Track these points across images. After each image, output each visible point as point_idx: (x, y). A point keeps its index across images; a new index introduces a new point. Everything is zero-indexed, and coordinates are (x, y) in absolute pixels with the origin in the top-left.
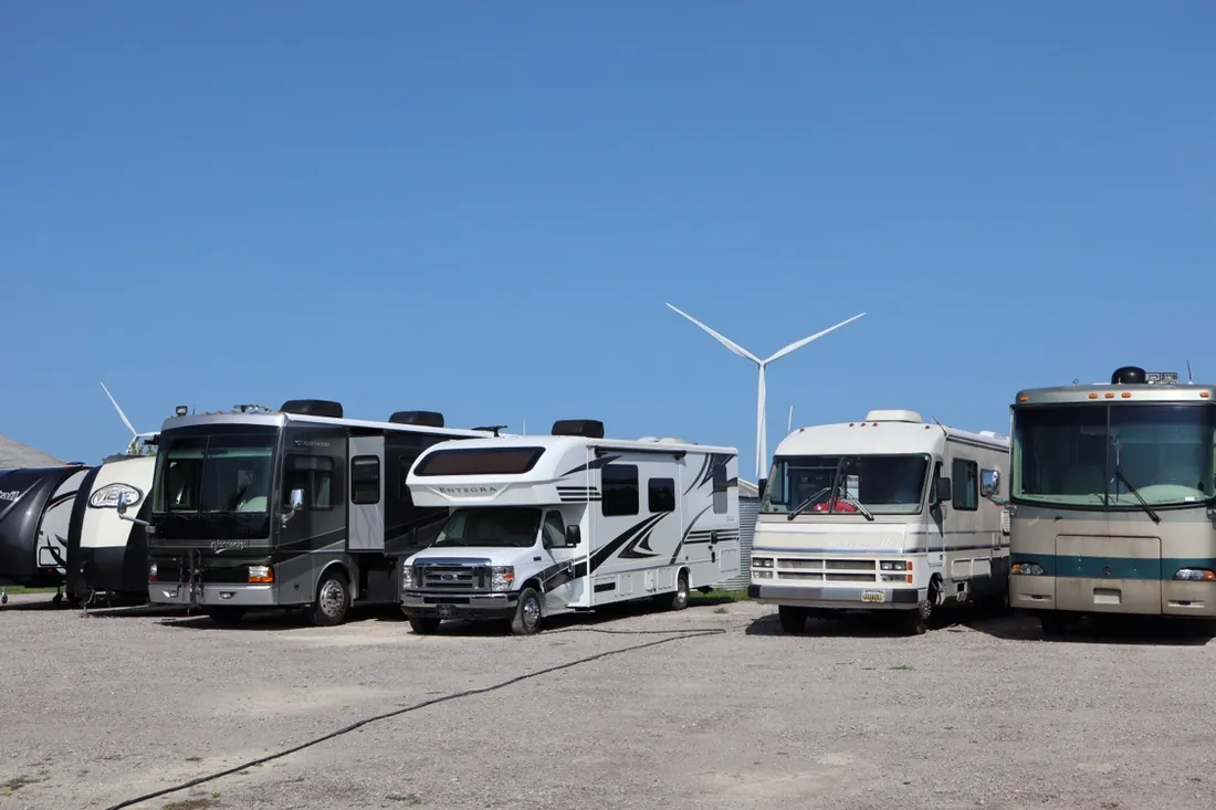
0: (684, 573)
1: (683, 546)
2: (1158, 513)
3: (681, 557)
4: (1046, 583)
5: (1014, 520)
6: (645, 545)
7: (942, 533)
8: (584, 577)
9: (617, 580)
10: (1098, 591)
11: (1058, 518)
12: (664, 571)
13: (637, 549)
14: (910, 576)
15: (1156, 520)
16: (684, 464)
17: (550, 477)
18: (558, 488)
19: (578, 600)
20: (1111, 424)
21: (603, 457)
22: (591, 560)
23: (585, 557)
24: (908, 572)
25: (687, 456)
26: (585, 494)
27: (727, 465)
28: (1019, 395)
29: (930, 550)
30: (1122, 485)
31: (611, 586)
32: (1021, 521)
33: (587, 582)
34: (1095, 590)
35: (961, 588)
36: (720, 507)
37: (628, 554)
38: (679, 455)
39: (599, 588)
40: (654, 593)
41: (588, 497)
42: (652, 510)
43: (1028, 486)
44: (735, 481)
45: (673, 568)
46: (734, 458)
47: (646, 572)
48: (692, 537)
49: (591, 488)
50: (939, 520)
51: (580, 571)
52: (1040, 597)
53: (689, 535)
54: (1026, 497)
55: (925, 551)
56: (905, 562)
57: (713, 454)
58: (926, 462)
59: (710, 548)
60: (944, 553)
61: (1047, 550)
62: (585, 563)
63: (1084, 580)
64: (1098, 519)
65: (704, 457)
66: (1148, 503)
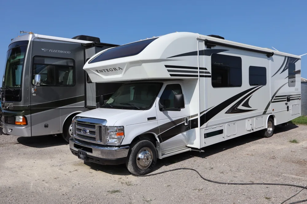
0: (272, 118)
1: (271, 104)
3: (270, 110)
6: (246, 104)
8: (196, 129)
9: (225, 128)
12: (259, 118)
13: (240, 107)
16: (273, 60)
17: (158, 57)
18: (167, 66)
19: (193, 144)
21: (212, 48)
22: (201, 117)
23: (197, 115)
25: (274, 56)
26: (197, 72)
27: (295, 63)
31: (221, 132)
33: (198, 131)
36: (292, 83)
37: (234, 110)
38: (269, 55)
39: (207, 135)
40: (252, 132)
41: (198, 74)
42: (251, 84)
44: (299, 72)
45: (264, 116)
46: (299, 60)
47: (246, 120)
48: (276, 99)
49: (200, 68)
51: (193, 124)
53: (274, 98)
57: (288, 57)
59: (286, 104)
62: (197, 119)
65: (284, 58)
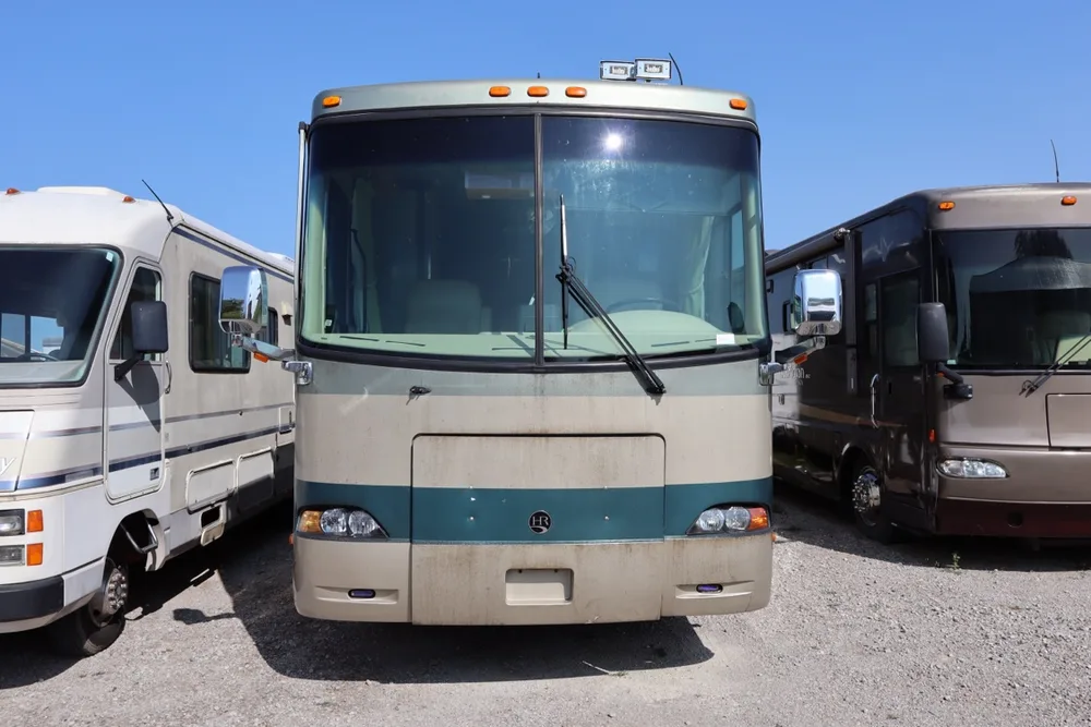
2: (660, 374)
4: (386, 560)
5: (304, 397)
7: (156, 423)
10: (517, 573)
11: (417, 391)
14: (37, 549)
15: (655, 390)
20: (547, 154)
24: (29, 539)
28: (318, 100)
29: (114, 467)
30: (574, 308)
32: (321, 402)
34: (509, 572)
35: (210, 516)
43: (340, 314)
50: (146, 392)
52: (371, 593)
54: (335, 339)
55: (96, 471)
56: (21, 512)
58: (110, 266)
60: (164, 465)
61: (391, 475)
63: (483, 548)
64: (518, 393)
66: (642, 349)
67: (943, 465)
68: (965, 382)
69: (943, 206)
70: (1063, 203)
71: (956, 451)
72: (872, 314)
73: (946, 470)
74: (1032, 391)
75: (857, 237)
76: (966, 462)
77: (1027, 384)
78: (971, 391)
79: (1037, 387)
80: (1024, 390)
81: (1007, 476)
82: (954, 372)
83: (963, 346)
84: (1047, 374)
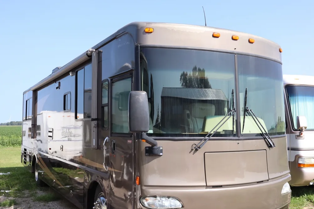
67: (144, 201)
68: (158, 146)
69: (147, 30)
70: (213, 36)
71: (152, 191)
72: (105, 101)
73: (146, 203)
74: (196, 150)
75: (99, 54)
76: (158, 198)
77: (194, 146)
78: (161, 151)
79: (199, 148)
80: (192, 150)
81: (183, 207)
82: (151, 139)
83: (157, 120)
84: (205, 140)
